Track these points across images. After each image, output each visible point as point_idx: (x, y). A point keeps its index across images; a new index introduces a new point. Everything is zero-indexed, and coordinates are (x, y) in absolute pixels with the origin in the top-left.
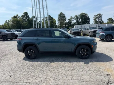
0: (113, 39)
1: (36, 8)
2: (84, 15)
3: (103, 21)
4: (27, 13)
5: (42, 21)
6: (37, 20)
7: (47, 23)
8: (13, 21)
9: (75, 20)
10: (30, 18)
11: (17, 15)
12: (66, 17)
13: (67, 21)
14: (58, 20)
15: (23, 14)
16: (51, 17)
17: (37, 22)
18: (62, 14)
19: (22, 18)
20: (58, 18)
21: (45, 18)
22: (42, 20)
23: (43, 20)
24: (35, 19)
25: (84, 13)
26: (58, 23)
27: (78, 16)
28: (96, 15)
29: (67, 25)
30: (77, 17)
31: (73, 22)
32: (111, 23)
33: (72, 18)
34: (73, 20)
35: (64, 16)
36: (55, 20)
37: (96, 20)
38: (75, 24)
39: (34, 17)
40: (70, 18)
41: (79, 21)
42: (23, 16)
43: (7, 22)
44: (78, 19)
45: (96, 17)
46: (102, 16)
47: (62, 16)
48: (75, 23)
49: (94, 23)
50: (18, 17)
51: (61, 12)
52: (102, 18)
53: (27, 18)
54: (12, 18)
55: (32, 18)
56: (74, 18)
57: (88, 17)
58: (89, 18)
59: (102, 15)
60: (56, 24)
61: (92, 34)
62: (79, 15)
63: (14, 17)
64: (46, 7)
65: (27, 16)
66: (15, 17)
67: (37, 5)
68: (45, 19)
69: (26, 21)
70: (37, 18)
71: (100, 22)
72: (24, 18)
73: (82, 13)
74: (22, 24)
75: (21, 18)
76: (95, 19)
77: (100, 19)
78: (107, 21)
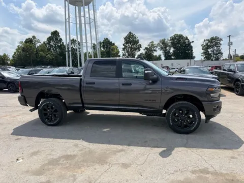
4: (58, 33)
6: (79, 49)
9: (162, 49)
10: (63, 43)
12: (140, 43)
14: (124, 49)
15: (50, 35)
18: (133, 36)
19: (48, 43)
20: (124, 45)
25: (181, 36)
26: (124, 55)
27: (166, 40)
28: (207, 40)
30: (163, 42)
31: (155, 54)
33: (152, 45)
34: (155, 49)
35: (137, 42)
37: (208, 51)
40: (149, 45)
41: (169, 52)
42: (49, 39)
44: (167, 48)
45: (207, 44)
46: (222, 42)
47: (132, 41)
48: (159, 56)
49: (203, 59)
52: (221, 47)
53: (59, 43)
56: (158, 45)
57: (189, 44)
58: (191, 47)
59: (221, 39)
62: (170, 39)
63: (26, 40)
70: (79, 44)
72: (52, 44)
75: (44, 42)
76: (206, 48)
77: (215, 48)
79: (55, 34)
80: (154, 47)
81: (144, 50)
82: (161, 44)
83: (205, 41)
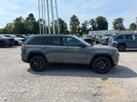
0: (126, 49)
1: (43, 9)
2: (101, 20)
3: (124, 27)
4: (33, 15)
5: (51, 25)
6: (44, 24)
7: (56, 27)
8: (15, 24)
9: (91, 24)
10: (36, 21)
11: (21, 17)
12: (79, 21)
13: (81, 26)
14: (70, 25)
15: (28, 16)
16: (62, 20)
17: (44, 26)
18: (75, 17)
19: (27, 21)
20: (70, 22)
21: (55, 21)
22: (50, 23)
23: (52, 23)
24: (42, 22)
25: (102, 17)
26: (70, 28)
27: (94, 20)
28: (116, 20)
29: (80, 31)
30: (92, 21)
31: (88, 27)
32: (134, 29)
33: (87, 22)
34: (87, 24)
35: (78, 20)
36: (66, 25)
37: (116, 26)
38: (90, 30)
39: (41, 20)
40: (84, 22)
41: (95, 26)
42: (28, 19)
43: (9, 25)
44: (94, 24)
45: (116, 22)
46: (123, 21)
47: (74, 20)
48: (90, 28)
49: (113, 29)
50: (21, 19)
51: (74, 15)
52: (123, 23)
53: (33, 21)
54: (14, 20)
55: (39, 21)
56: (90, 22)
57: (107, 22)
59: (123, 19)
60: (67, 30)
61: (106, 42)
62: (96, 19)
63: (16, 19)
64: (56, 8)
65: (32, 18)
66: (18, 19)
67: (44, 6)
68: (55, 23)
69: (32, 24)
70: (44, 21)
71: (120, 27)
72: (29, 21)
73: (100, 16)
74: (26, 28)
75: (25, 21)
76: (114, 24)
77: (120, 24)
78: (130, 27)
79: (31, 15)
80: (87, 23)
81: (82, 25)
82: (91, 22)
83: (114, 20)
